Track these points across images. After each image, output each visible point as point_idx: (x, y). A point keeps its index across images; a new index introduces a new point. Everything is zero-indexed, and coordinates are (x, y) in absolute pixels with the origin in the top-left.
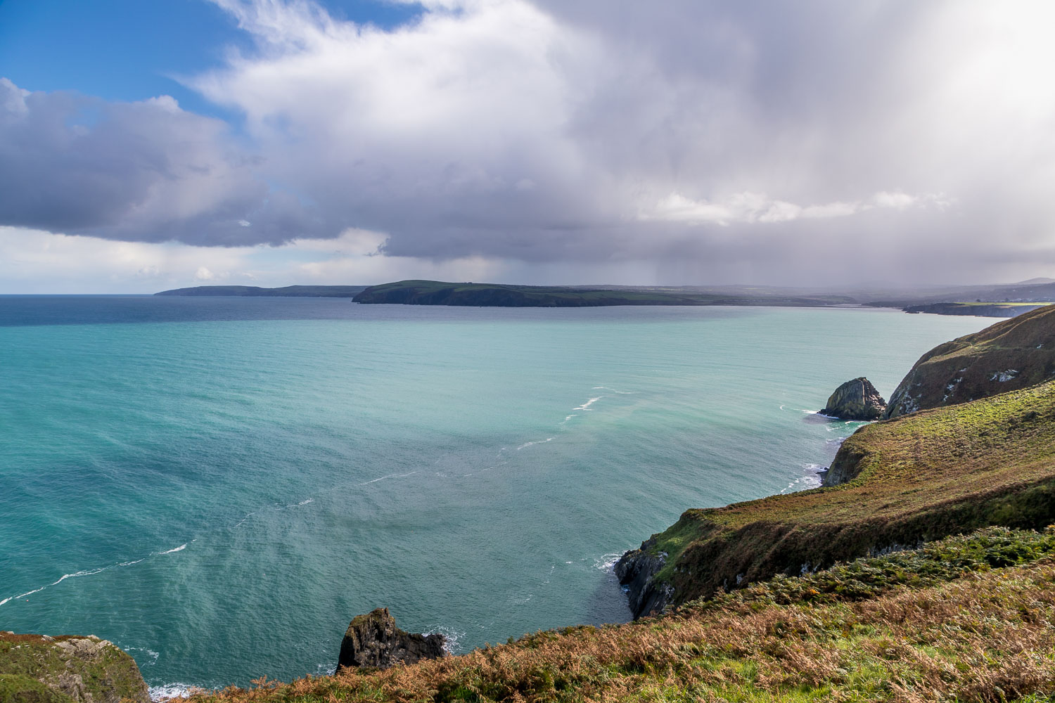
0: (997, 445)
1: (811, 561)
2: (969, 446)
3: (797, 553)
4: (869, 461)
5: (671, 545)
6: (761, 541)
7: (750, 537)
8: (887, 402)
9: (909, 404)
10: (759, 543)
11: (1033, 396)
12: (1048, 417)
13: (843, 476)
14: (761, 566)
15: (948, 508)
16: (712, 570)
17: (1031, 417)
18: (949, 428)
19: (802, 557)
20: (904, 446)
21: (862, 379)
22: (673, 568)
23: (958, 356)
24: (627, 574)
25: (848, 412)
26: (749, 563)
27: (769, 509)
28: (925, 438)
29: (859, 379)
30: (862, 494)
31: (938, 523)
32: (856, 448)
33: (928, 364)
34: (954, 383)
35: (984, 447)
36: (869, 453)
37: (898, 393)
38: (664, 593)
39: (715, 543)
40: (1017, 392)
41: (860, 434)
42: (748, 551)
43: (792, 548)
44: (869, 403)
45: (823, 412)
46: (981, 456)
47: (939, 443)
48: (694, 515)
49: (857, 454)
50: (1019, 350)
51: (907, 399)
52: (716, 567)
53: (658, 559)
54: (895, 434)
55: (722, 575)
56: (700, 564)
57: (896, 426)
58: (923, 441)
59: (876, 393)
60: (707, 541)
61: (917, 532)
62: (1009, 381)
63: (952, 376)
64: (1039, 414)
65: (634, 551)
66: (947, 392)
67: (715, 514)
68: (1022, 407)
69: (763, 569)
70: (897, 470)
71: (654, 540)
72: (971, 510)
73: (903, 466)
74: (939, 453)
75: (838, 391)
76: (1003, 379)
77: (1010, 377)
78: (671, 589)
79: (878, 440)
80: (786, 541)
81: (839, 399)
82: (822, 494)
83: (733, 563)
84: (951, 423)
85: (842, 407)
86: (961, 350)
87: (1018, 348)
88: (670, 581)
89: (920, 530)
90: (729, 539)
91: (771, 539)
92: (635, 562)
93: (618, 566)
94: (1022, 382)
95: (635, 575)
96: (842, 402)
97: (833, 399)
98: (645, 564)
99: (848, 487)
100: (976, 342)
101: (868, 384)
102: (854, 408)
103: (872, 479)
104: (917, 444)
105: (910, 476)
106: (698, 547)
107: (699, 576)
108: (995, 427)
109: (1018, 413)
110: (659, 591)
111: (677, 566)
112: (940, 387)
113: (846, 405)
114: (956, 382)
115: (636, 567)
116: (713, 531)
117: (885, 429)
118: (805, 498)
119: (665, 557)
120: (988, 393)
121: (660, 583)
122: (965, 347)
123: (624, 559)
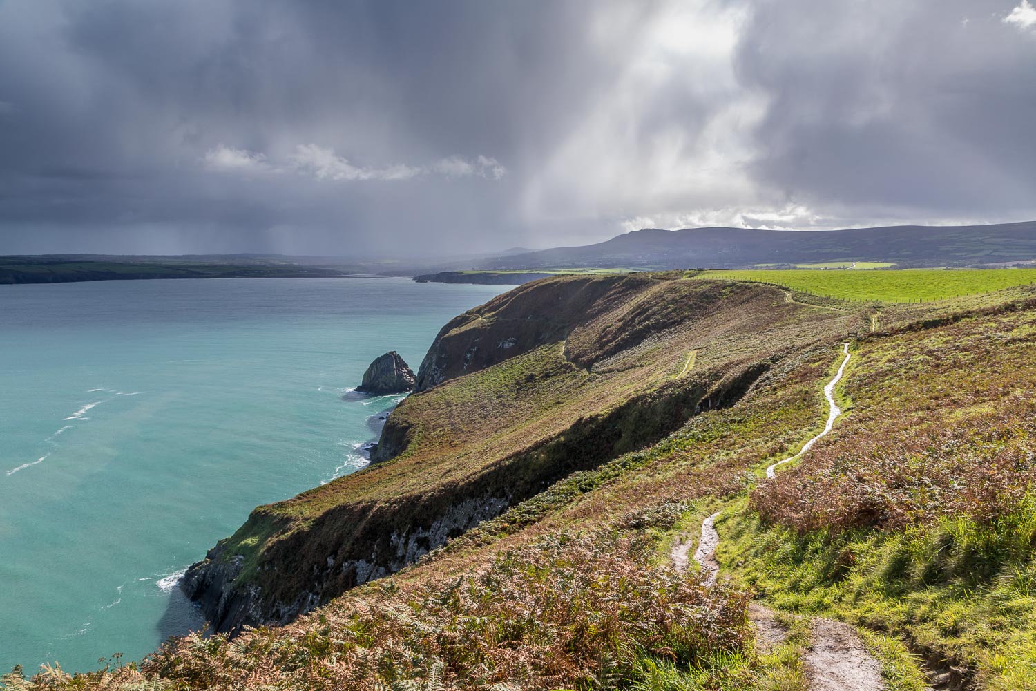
0: (511, 404)
1: (399, 529)
2: (490, 408)
3: (386, 524)
4: (414, 432)
5: (246, 546)
6: (346, 523)
7: (333, 521)
8: (416, 373)
9: (436, 374)
10: (345, 524)
11: (530, 360)
12: (542, 377)
13: (393, 449)
14: (353, 544)
15: (502, 464)
16: (298, 560)
17: (530, 378)
18: (474, 394)
19: (391, 527)
20: (441, 414)
21: (392, 353)
22: (256, 568)
23: (472, 327)
24: (198, 587)
25: (382, 386)
26: (338, 544)
27: (337, 492)
28: (456, 405)
29: (390, 353)
30: (416, 464)
31: (497, 477)
32: (401, 422)
33: (449, 337)
34: (471, 352)
35: (501, 407)
36: (413, 425)
37: (425, 364)
38: (249, 595)
39: (298, 533)
40: (518, 358)
41: (401, 407)
42: (335, 534)
43: (380, 521)
44: (401, 376)
45: (359, 389)
46: (500, 415)
47: (468, 408)
48: (264, 511)
49: (403, 427)
51: (435, 370)
52: (303, 556)
53: (234, 563)
54: (431, 404)
55: (311, 562)
56: (285, 557)
57: (432, 396)
58: (455, 407)
59: (406, 366)
60: (288, 534)
61: (483, 486)
62: (511, 348)
63: (468, 346)
64: (535, 375)
65: (200, 563)
66: (466, 360)
67: (286, 507)
68: (524, 370)
69: (355, 546)
70: (438, 437)
71: (223, 547)
73: (443, 433)
74: (469, 417)
75: (372, 365)
76: (506, 346)
77: (511, 344)
78: (256, 589)
79: (419, 411)
80: (373, 516)
81: (373, 374)
82: (380, 470)
83: (322, 548)
84: (474, 389)
85: (377, 382)
86: (474, 322)
87: (515, 319)
88: (254, 582)
89: (485, 485)
90: (311, 528)
91: (356, 518)
92: (206, 573)
93: (184, 583)
94: (521, 348)
95: (208, 587)
96: (377, 377)
97: (368, 375)
98: (218, 573)
99: (402, 459)
100: (484, 314)
101: (398, 357)
102: (387, 381)
103: (420, 449)
104: (450, 411)
105: (450, 441)
106: (280, 542)
107: (286, 569)
108: (507, 389)
109: (521, 376)
110: (243, 595)
111: (259, 565)
112: (459, 357)
113: (380, 379)
115: (208, 579)
116: (291, 524)
117: (422, 400)
118: (367, 475)
119: (241, 560)
120: (497, 359)
121: (243, 586)
122: (475, 319)
123: (189, 574)
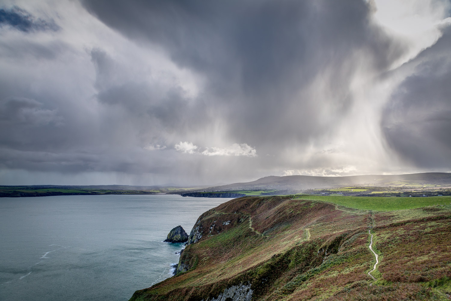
0: (232, 248)
2: (224, 249)
3: (198, 297)
4: (195, 259)
7: (173, 296)
8: (189, 235)
9: (199, 235)
10: (179, 297)
11: (237, 230)
12: (243, 237)
17: (239, 237)
18: (216, 243)
20: (204, 252)
23: (213, 217)
25: (175, 240)
29: (179, 226)
30: (198, 272)
31: (244, 277)
33: (204, 220)
34: (212, 226)
35: (228, 249)
36: (194, 256)
37: (193, 231)
43: (196, 296)
44: (182, 236)
45: (166, 241)
47: (215, 249)
50: (230, 214)
51: (198, 233)
54: (200, 247)
57: (199, 244)
58: (210, 249)
59: (184, 231)
61: (239, 281)
62: (228, 225)
63: (211, 224)
64: (241, 236)
66: (210, 230)
67: (148, 291)
68: (235, 234)
70: (205, 261)
72: (252, 272)
73: (206, 259)
74: (216, 253)
75: (171, 231)
76: (226, 224)
77: (228, 223)
80: (192, 294)
84: (216, 241)
85: (173, 238)
86: (213, 214)
91: (184, 294)
94: (232, 225)
96: (173, 236)
97: (170, 235)
99: (191, 270)
102: (177, 238)
103: (198, 266)
104: (208, 250)
105: (210, 263)
108: (230, 242)
109: (235, 236)
112: (208, 228)
113: (174, 237)
114: (213, 226)
